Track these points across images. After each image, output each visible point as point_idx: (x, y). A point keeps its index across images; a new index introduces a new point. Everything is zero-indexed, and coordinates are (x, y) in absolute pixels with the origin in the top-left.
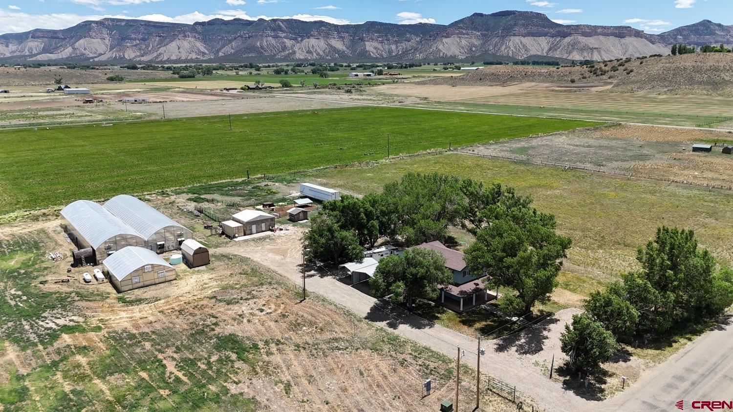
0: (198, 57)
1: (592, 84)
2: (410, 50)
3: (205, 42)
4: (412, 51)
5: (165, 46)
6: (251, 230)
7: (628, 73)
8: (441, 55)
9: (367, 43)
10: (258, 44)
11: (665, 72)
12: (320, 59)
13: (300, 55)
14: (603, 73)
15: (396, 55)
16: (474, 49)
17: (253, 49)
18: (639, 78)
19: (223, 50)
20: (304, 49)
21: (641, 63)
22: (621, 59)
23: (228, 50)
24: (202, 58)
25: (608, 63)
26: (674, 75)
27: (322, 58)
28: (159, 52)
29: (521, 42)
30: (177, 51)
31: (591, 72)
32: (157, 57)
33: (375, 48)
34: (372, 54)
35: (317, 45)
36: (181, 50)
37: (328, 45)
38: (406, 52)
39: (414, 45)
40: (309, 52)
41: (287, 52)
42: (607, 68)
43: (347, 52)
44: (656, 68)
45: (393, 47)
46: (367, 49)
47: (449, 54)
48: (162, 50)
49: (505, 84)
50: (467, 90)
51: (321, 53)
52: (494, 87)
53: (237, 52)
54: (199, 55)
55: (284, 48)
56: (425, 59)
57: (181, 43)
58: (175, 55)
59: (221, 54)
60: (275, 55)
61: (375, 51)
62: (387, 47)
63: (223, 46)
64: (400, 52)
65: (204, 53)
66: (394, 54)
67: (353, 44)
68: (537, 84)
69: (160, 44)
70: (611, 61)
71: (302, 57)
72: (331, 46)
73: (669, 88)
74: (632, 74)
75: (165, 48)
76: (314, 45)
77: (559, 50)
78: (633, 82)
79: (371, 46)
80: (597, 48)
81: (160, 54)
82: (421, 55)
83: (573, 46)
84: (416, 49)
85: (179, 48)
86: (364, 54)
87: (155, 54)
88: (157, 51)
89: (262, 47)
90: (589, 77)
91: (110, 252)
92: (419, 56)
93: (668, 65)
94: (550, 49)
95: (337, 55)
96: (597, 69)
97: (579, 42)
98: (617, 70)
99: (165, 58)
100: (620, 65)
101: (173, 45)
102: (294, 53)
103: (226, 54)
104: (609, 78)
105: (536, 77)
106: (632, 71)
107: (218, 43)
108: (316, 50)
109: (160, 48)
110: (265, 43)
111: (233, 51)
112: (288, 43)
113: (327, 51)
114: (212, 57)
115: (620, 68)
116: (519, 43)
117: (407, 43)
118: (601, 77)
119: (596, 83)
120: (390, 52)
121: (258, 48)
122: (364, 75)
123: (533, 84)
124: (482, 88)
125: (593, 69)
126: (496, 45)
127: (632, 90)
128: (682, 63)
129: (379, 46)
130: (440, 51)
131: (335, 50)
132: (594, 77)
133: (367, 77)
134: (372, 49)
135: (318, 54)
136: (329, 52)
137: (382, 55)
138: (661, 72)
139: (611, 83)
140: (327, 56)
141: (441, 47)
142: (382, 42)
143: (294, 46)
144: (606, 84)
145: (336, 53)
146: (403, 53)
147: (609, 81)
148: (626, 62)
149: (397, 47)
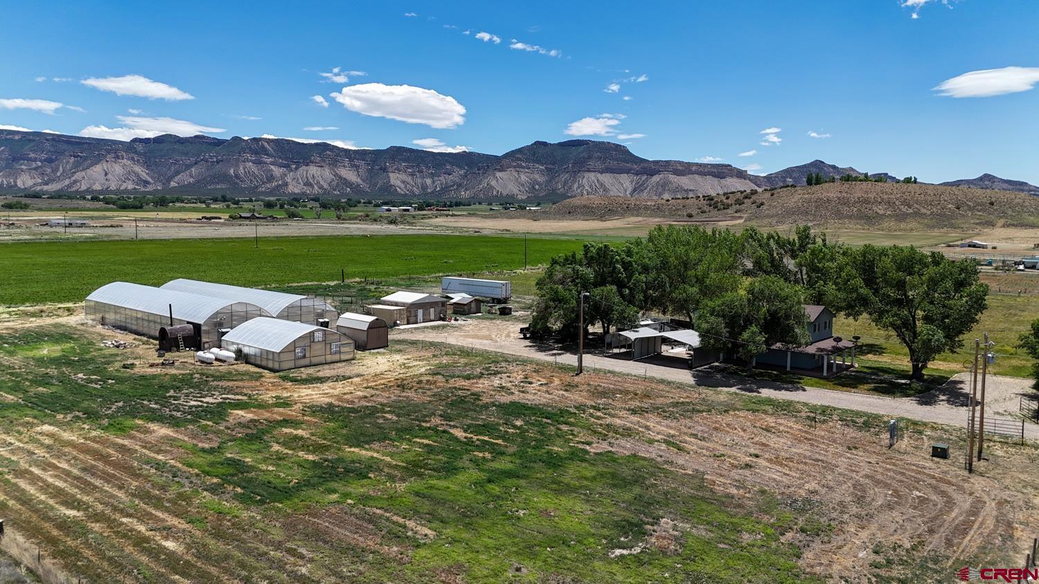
0: (137, 187)
1: (717, 219)
2: (452, 186)
3: (148, 167)
4: (455, 187)
5: (84, 170)
6: (416, 316)
7: (759, 207)
8: (495, 193)
9: (391, 175)
10: (232, 171)
11: (805, 204)
12: (324, 193)
13: (294, 188)
14: (726, 207)
15: (432, 192)
16: (537, 187)
17: (224, 178)
18: (773, 211)
19: (176, 179)
20: (300, 181)
21: (772, 195)
22: (745, 191)
23: (185, 178)
24: (143, 189)
25: (731, 195)
26: (816, 208)
27: (326, 192)
28: (73, 178)
29: (598, 180)
30: (102, 177)
31: (710, 206)
32: (69, 186)
33: (403, 182)
34: (398, 190)
35: (320, 175)
36: (109, 176)
37: (336, 175)
38: (446, 189)
39: (457, 180)
40: (308, 184)
41: (274, 184)
42: (729, 201)
43: (364, 186)
44: (793, 200)
45: (429, 181)
46: (392, 183)
47: (505, 193)
48: (78, 176)
49: (604, 219)
50: (555, 224)
51: (326, 186)
52: (591, 221)
53: (198, 182)
54: (138, 185)
55: (271, 178)
56: (473, 198)
57: (109, 166)
58: (100, 184)
59: (173, 184)
60: (257, 187)
61: (402, 186)
62: (419, 181)
63: (177, 173)
64: (438, 189)
65: (146, 183)
66: (429, 190)
67: (371, 176)
68: (646, 218)
69: (76, 167)
70: (733, 193)
71: (296, 191)
72: (340, 177)
73: (815, 223)
74: (765, 207)
75: (84, 173)
76: (316, 175)
77: (646, 191)
78: (768, 216)
79: (397, 179)
80: (693, 190)
81: (75, 182)
82: (468, 192)
83: (664, 186)
84: (460, 185)
85: (106, 174)
86: (388, 188)
87: (67, 182)
88: (70, 178)
89: (237, 176)
90: (709, 211)
91: (224, 330)
92: (464, 195)
93: (807, 196)
94: (635, 190)
95: (349, 189)
96: (717, 202)
97: (671, 183)
98: (743, 203)
99: (84, 188)
100: (746, 197)
101: (97, 170)
102: (286, 184)
103: (182, 184)
104: (736, 212)
105: (641, 211)
106: (762, 204)
107: (169, 169)
108: (318, 182)
109: (75, 173)
110: (241, 170)
111: (192, 180)
112: (277, 171)
113: (334, 183)
114: (159, 188)
115: (746, 201)
116: (596, 181)
117: (447, 176)
118: (725, 211)
119: (720, 217)
120: (424, 187)
121: (231, 176)
122: (399, 210)
123: (640, 219)
124: (576, 222)
125: (713, 202)
126: (565, 183)
127: (771, 224)
128: (825, 194)
129: (409, 179)
130: (492, 188)
131: (347, 183)
132: (715, 212)
133: (405, 213)
134: (398, 183)
135: (321, 187)
136: (338, 185)
137: (412, 192)
138: (800, 204)
139: (740, 218)
140: (335, 190)
141: (493, 183)
142: (412, 175)
143: (286, 175)
144: (734, 218)
145: (347, 187)
146: (442, 189)
147: (736, 215)
148: (752, 194)
149: (433, 182)
